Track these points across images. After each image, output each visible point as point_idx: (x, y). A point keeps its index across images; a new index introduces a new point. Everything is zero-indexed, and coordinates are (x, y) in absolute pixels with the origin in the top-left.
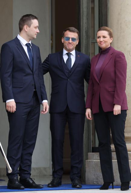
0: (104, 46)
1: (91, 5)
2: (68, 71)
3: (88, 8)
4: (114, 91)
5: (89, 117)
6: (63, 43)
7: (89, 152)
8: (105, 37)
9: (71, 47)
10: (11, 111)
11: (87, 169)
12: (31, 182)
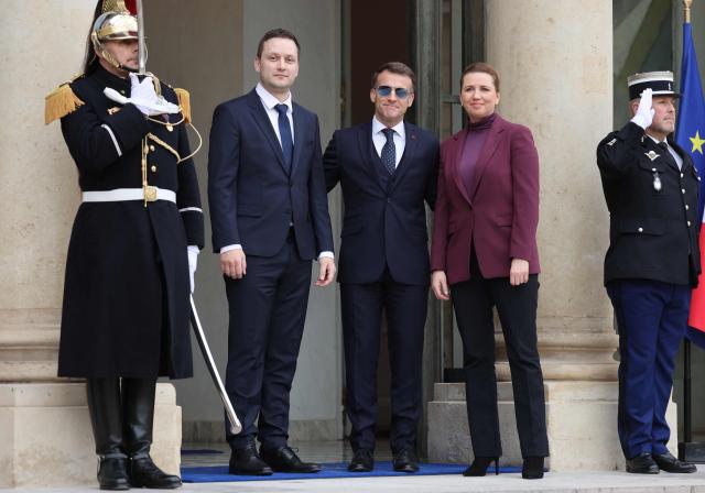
0: (482, 111)
1: (442, 9)
2: (386, 179)
3: (434, 16)
4: (511, 226)
5: (443, 293)
6: (374, 104)
7: (435, 381)
8: (487, 90)
9: (394, 112)
10: (234, 275)
11: (432, 425)
12: (290, 456)
